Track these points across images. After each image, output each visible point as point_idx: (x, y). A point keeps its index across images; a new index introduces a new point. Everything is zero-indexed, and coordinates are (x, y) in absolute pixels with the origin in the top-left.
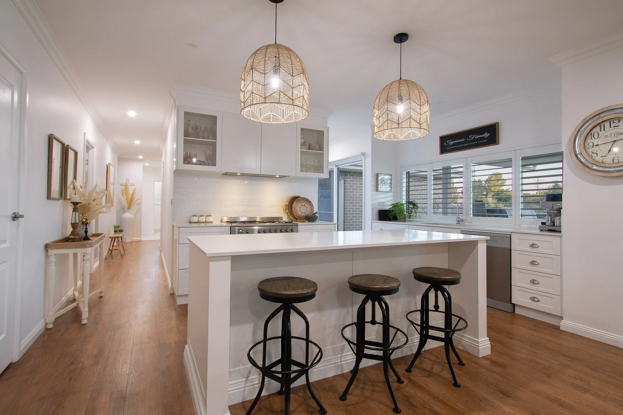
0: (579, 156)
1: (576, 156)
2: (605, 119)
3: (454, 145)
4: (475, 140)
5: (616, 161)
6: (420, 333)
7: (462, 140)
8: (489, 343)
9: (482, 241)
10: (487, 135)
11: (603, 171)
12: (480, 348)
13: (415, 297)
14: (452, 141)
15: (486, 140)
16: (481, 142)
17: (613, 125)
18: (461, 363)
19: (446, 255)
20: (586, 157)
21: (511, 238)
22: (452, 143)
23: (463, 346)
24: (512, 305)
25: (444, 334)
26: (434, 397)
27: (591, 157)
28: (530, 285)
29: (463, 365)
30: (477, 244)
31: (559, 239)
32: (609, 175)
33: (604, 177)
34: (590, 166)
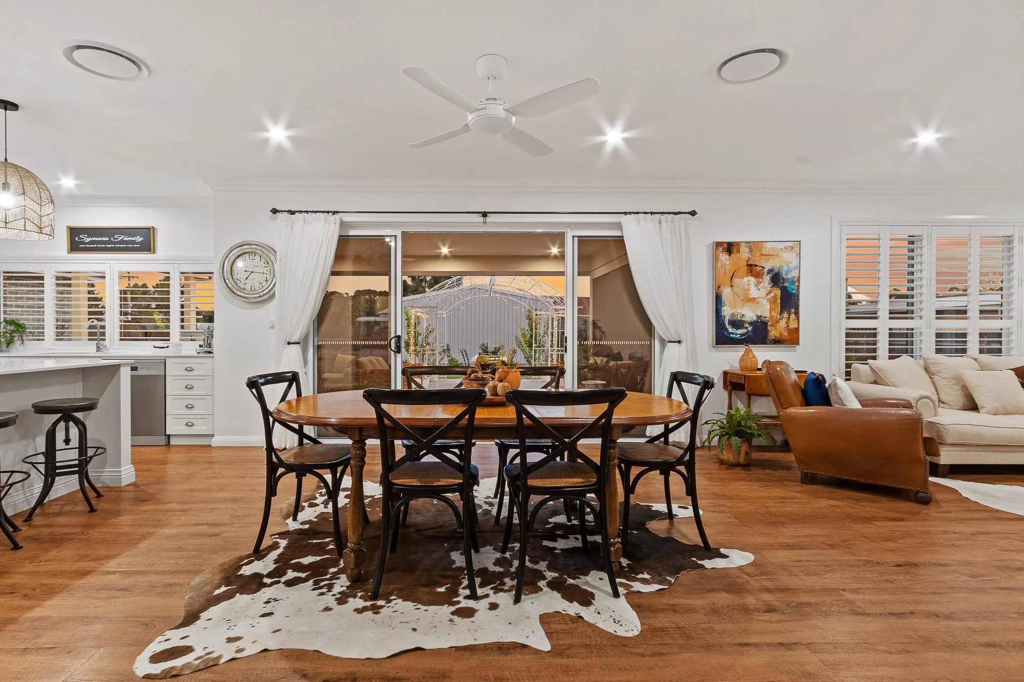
0: (227, 281)
1: (225, 281)
2: (246, 251)
3: (91, 243)
4: (122, 242)
5: (253, 289)
6: (44, 473)
7: (104, 239)
8: (134, 470)
9: (125, 364)
10: (139, 239)
11: (244, 297)
12: (122, 477)
13: (34, 440)
14: (89, 236)
15: (139, 246)
16: (132, 246)
17: (251, 257)
18: (99, 495)
19: (80, 385)
20: (233, 283)
21: (165, 363)
22: (89, 240)
23: (103, 483)
24: (167, 437)
25: (78, 477)
26: (65, 526)
27: (236, 284)
28: (186, 410)
29: (102, 496)
30: (120, 368)
31: (211, 359)
32: (248, 300)
33: (245, 302)
34: (235, 291)
